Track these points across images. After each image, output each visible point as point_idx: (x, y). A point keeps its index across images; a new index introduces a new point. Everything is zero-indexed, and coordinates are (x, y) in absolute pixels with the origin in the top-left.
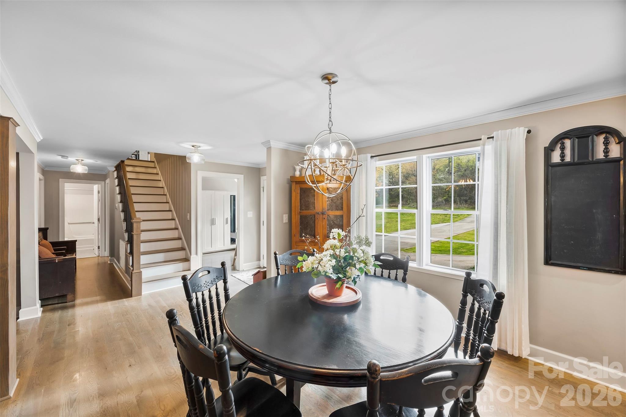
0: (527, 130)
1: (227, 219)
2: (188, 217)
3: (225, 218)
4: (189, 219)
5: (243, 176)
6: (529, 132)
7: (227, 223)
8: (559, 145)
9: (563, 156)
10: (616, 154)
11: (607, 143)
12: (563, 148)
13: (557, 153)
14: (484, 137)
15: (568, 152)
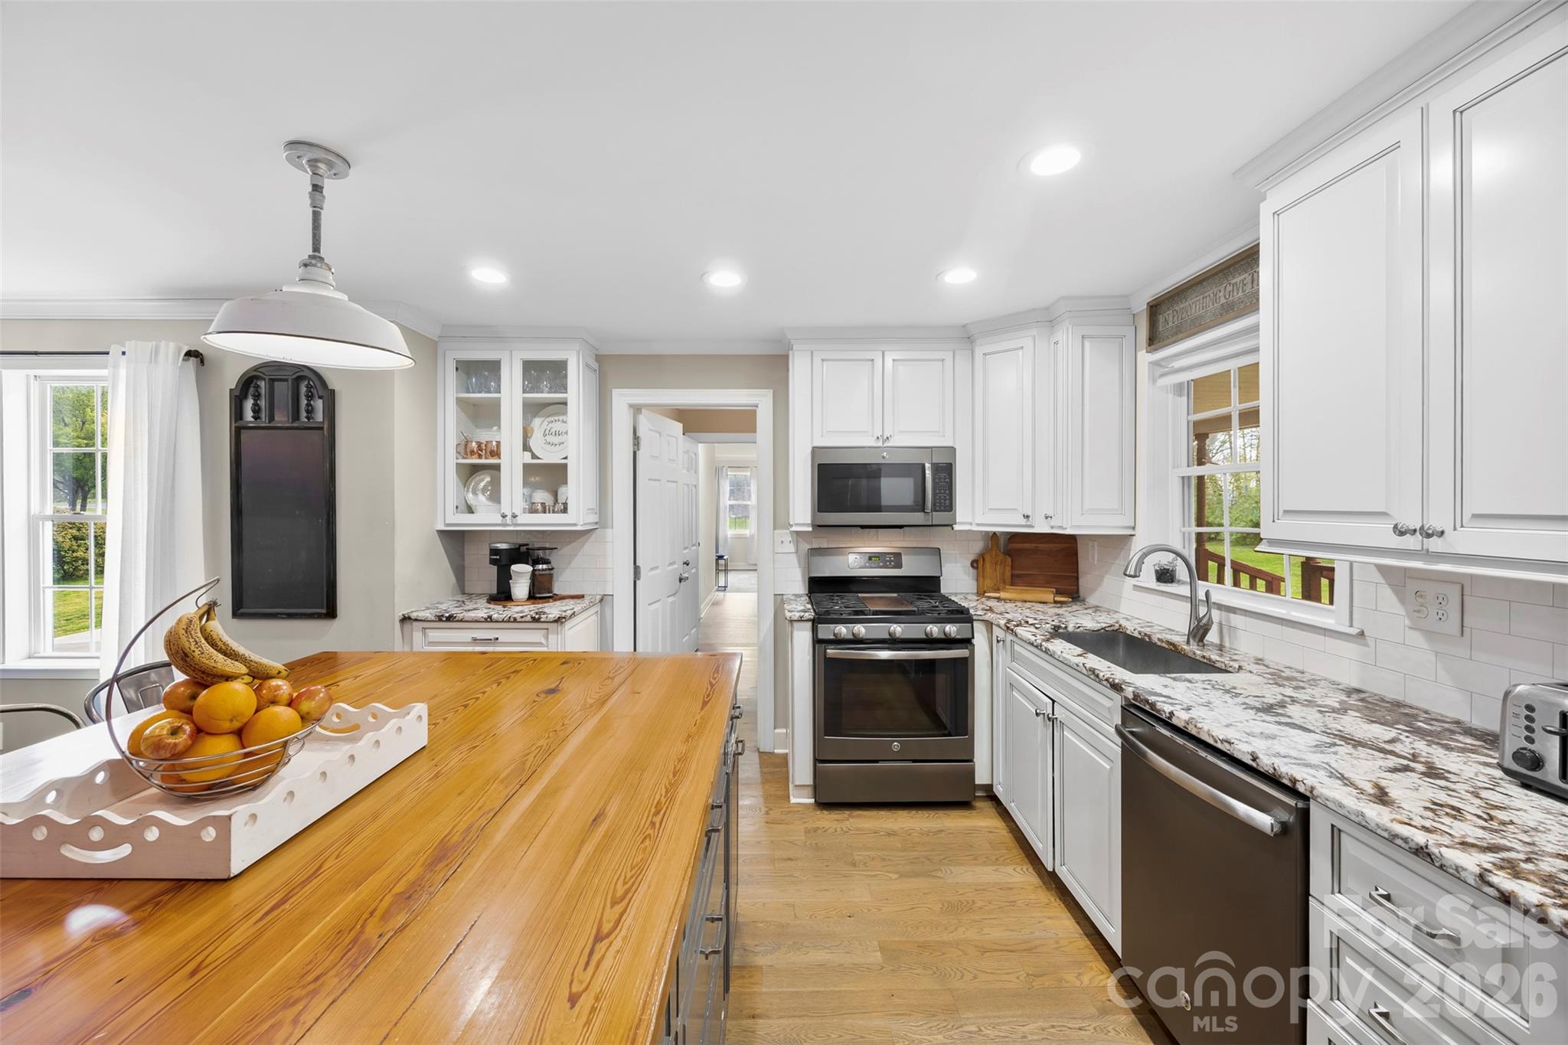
0: (186, 349)
6: (192, 355)
8: (252, 390)
9: (256, 411)
10: (319, 416)
11: (310, 397)
12: (257, 397)
13: (249, 404)
14: (114, 350)
15: (263, 403)
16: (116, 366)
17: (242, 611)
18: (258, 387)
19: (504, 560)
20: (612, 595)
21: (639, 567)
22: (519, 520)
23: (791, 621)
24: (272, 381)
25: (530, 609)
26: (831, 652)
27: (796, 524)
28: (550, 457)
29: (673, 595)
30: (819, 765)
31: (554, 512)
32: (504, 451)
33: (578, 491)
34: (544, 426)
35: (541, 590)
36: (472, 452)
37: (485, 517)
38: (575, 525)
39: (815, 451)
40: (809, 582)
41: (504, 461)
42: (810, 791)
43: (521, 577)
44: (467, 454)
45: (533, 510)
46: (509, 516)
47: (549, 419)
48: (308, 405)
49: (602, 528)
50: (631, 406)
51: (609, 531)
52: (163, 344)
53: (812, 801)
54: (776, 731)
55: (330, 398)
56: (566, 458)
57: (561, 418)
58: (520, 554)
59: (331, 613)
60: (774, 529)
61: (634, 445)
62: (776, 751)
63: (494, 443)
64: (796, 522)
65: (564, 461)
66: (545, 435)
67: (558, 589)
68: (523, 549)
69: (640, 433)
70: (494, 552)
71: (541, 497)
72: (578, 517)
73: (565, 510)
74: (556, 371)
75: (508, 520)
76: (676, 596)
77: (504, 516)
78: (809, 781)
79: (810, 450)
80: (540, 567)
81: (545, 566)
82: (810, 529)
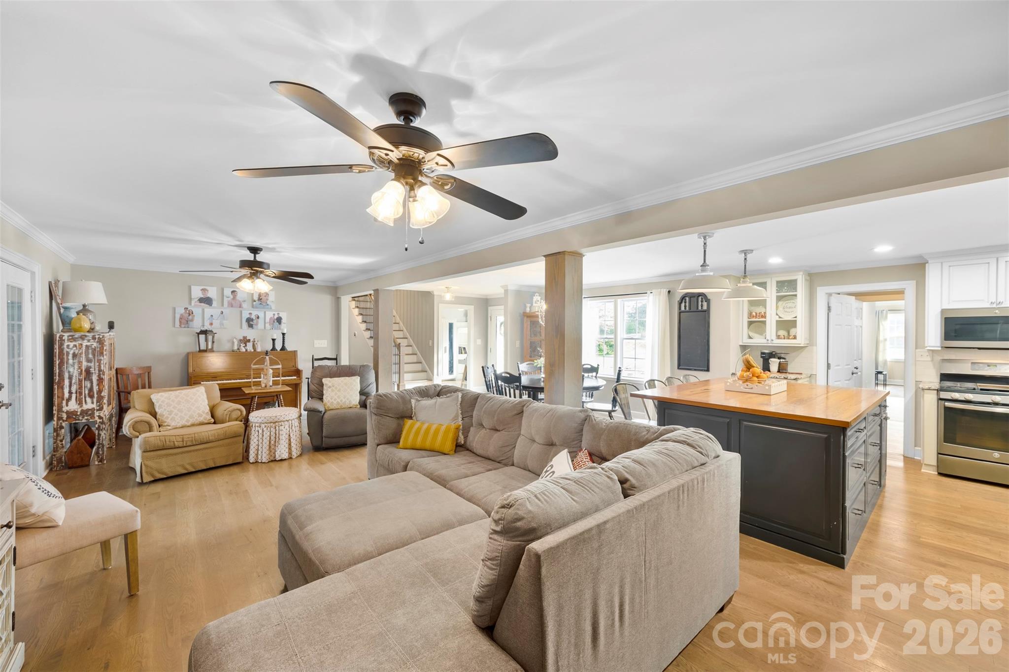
0: (668, 290)
1: (445, 348)
2: (431, 343)
3: (444, 347)
4: (431, 345)
5: (473, 306)
6: (669, 292)
7: (445, 352)
8: (684, 300)
9: (685, 307)
10: (705, 308)
11: (702, 302)
12: (685, 302)
13: (683, 305)
14: (649, 292)
15: (687, 304)
16: (648, 297)
17: (681, 367)
18: (685, 300)
19: (766, 358)
20: (816, 375)
21: (830, 364)
22: (774, 342)
23: (923, 389)
24: (690, 297)
25: (778, 375)
26: (948, 404)
27: (929, 346)
28: (788, 317)
29: (849, 380)
30: (939, 455)
31: (789, 339)
32: (768, 315)
33: (801, 331)
34: (784, 305)
35: (782, 369)
36: (753, 317)
37: (758, 340)
38: (800, 344)
39: (943, 311)
40: (941, 376)
41: (768, 320)
42: (935, 468)
43: (774, 364)
44: (751, 316)
45: (778, 337)
46: (770, 340)
47: (787, 302)
48: (702, 304)
49: (810, 346)
50: (827, 294)
51: (815, 347)
52: (662, 290)
53: (937, 473)
54: (916, 448)
55: (708, 301)
56: (796, 317)
57: (792, 301)
58: (772, 355)
59: (708, 370)
60: (916, 349)
61: (828, 310)
62: (916, 458)
63: (763, 313)
64: (929, 345)
65: (795, 319)
66: (784, 308)
67: (790, 370)
68: (774, 353)
69: (831, 305)
70: (762, 353)
71: (782, 333)
72: (801, 341)
73: (795, 338)
74: (792, 284)
75: (769, 342)
76: (850, 381)
77: (768, 340)
78: (934, 463)
79: (940, 310)
80: (782, 360)
81: (784, 360)
82: (940, 349)
